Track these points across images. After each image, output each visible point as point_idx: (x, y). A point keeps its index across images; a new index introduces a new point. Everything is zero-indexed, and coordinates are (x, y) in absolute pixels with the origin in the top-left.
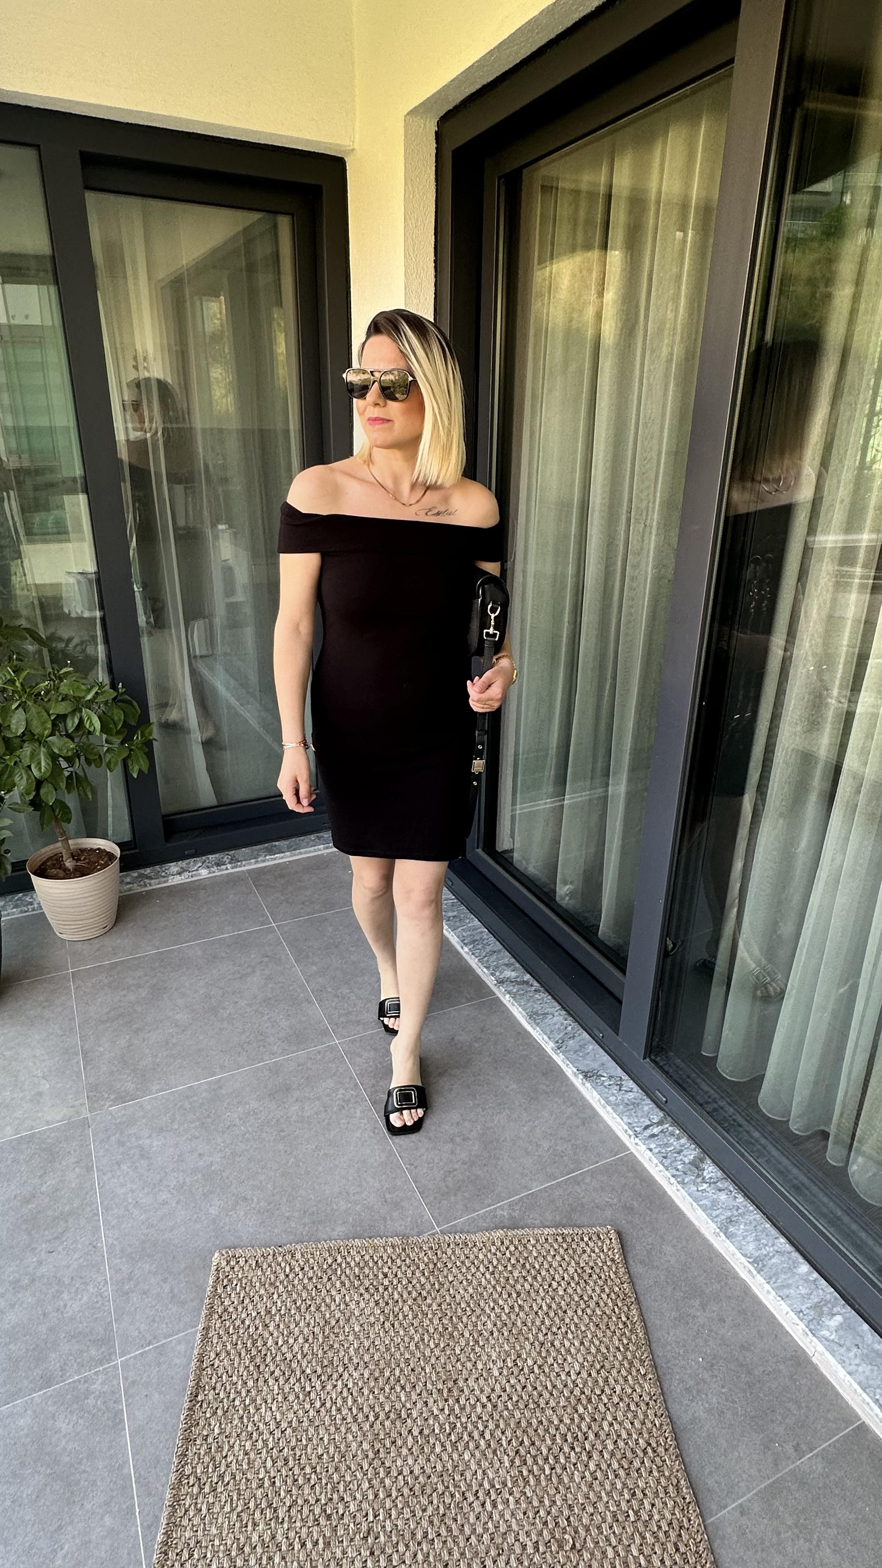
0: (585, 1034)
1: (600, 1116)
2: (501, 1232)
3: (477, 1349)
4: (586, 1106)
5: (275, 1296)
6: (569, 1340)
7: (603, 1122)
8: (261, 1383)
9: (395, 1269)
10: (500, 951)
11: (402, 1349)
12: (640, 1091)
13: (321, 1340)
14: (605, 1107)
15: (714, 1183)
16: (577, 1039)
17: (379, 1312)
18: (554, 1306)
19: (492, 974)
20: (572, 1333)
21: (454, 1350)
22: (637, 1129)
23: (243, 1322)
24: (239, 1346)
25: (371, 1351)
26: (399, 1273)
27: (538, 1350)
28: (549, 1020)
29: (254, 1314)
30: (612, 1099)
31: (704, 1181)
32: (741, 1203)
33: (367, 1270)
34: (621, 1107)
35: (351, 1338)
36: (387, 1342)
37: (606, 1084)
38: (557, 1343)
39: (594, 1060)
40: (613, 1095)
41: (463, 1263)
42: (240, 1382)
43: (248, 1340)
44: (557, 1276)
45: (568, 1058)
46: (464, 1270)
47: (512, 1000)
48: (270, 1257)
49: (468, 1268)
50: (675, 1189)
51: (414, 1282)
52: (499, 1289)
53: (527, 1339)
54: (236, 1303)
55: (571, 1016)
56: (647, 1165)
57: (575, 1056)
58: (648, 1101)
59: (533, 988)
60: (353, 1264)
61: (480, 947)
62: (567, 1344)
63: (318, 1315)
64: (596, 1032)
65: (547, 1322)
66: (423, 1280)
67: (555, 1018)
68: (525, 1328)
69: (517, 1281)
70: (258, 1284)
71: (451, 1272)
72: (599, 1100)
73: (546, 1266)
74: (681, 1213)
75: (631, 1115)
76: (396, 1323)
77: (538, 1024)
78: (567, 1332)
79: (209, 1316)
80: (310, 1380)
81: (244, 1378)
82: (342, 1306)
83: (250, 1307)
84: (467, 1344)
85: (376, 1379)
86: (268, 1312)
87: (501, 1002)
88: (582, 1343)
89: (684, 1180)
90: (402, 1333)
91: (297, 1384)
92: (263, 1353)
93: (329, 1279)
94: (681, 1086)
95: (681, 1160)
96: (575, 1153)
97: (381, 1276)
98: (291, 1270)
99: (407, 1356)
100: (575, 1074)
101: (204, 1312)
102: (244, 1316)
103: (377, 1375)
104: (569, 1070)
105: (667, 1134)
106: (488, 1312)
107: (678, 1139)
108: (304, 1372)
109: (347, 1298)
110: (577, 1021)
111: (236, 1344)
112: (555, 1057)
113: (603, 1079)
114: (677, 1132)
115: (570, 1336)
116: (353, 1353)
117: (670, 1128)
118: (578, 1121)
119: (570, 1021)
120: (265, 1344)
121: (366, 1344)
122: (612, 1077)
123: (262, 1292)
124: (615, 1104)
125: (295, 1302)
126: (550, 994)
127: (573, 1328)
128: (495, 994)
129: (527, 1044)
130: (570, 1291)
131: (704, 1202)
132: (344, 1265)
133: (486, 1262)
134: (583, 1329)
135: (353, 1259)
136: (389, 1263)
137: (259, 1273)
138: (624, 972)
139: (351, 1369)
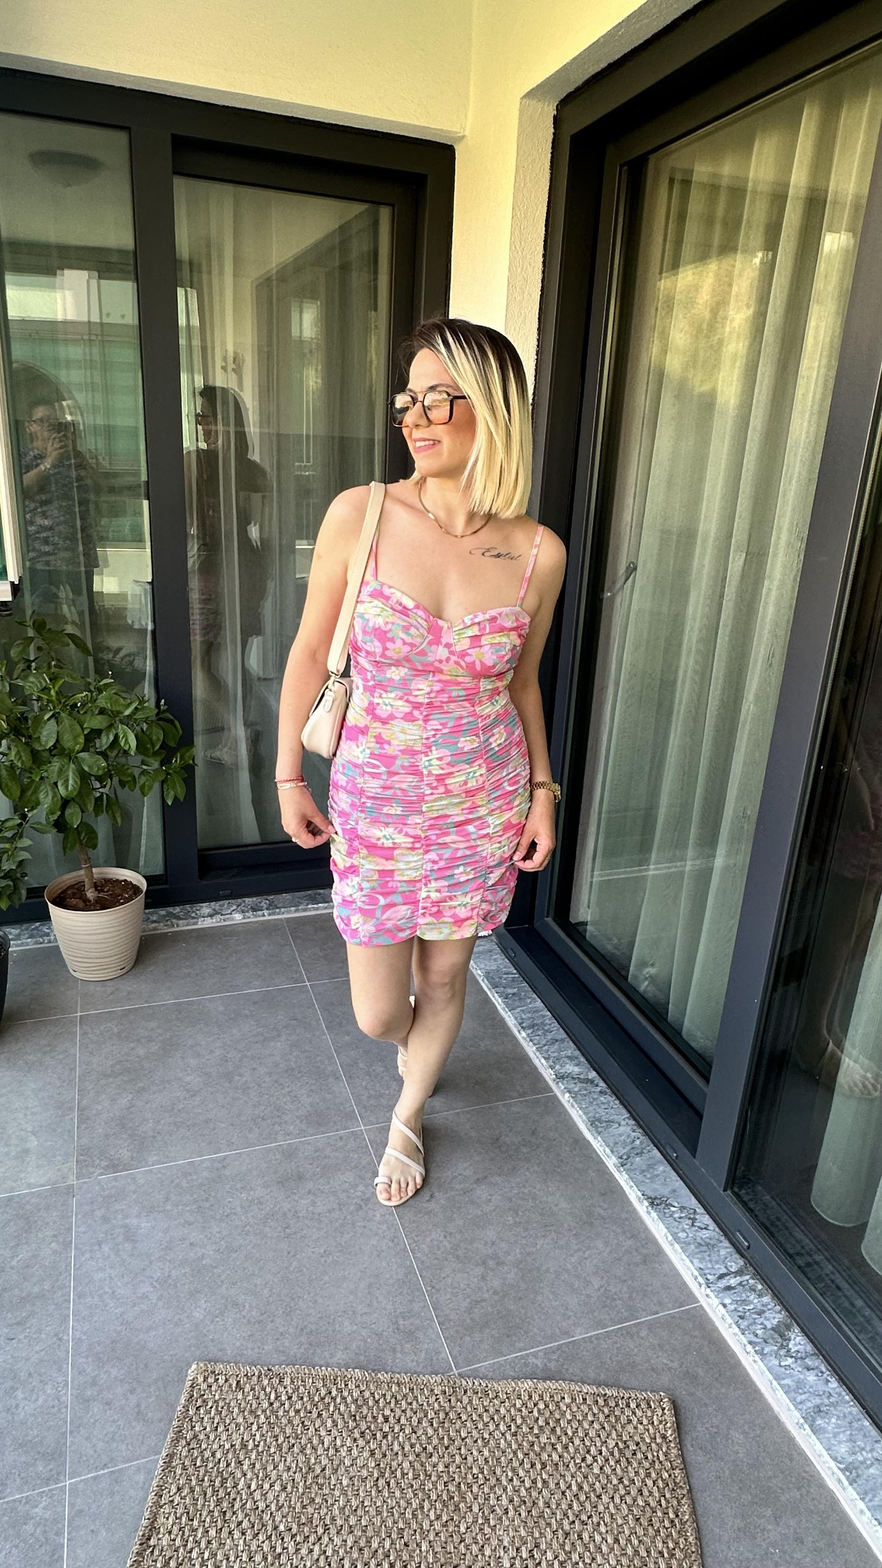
0: (656, 1152)
1: (666, 1255)
2: (530, 1383)
3: (487, 1530)
4: (650, 1240)
5: (255, 1427)
6: (601, 1534)
7: (670, 1262)
8: (224, 1534)
9: (398, 1412)
10: (563, 1040)
11: (396, 1515)
12: (717, 1229)
13: (301, 1490)
14: (672, 1245)
15: (802, 1358)
16: (645, 1156)
17: (373, 1465)
18: (586, 1488)
19: (552, 1067)
20: (606, 1525)
21: (459, 1527)
22: (709, 1277)
23: (213, 1455)
24: (206, 1484)
25: (359, 1512)
26: (403, 1418)
27: (561, 1541)
28: (614, 1129)
29: (227, 1446)
30: (682, 1235)
31: (788, 1354)
32: (834, 1389)
33: (365, 1410)
34: (693, 1247)
35: (337, 1493)
36: (379, 1504)
37: (676, 1216)
38: (585, 1536)
39: (665, 1184)
40: (684, 1231)
41: (480, 1416)
42: (201, 1530)
43: (217, 1477)
44: (593, 1450)
45: (631, 1178)
46: (480, 1426)
47: (571, 1100)
48: (255, 1378)
49: (486, 1425)
50: (751, 1359)
51: (420, 1432)
52: (520, 1456)
53: (549, 1525)
54: (208, 1429)
55: (641, 1127)
56: (718, 1324)
57: (640, 1178)
58: (726, 1243)
59: (599, 1089)
60: (349, 1399)
61: (540, 1033)
62: (598, 1538)
63: (301, 1458)
64: (669, 1151)
65: (575, 1506)
66: (430, 1432)
67: (622, 1128)
68: (547, 1510)
69: (543, 1449)
70: (236, 1410)
71: (466, 1426)
72: (666, 1235)
73: (581, 1434)
74: (757, 1391)
75: (704, 1259)
76: (392, 1481)
77: (599, 1133)
78: (599, 1524)
79: (176, 1441)
80: (283, 1539)
81: (207, 1526)
82: (332, 1452)
83: (224, 1437)
84: (475, 1521)
85: (361, 1550)
86: (244, 1446)
87: (560, 1102)
88: (617, 1541)
89: (763, 1349)
90: (398, 1494)
91: (267, 1542)
92: (232, 1496)
93: (320, 1415)
94: (769, 1229)
95: (762, 1324)
96: (630, 1297)
97: (380, 1419)
98: (276, 1399)
99: (401, 1525)
100: (640, 1198)
101: (171, 1435)
102: (215, 1446)
103: (362, 1543)
104: (633, 1194)
105: (747, 1287)
106: (504, 1483)
107: (760, 1296)
108: (276, 1528)
109: (338, 1442)
110: (647, 1134)
111: (203, 1480)
112: (617, 1175)
113: (673, 1209)
114: (760, 1287)
115: (603, 1529)
116: (337, 1512)
117: (751, 1281)
118: (639, 1257)
119: (639, 1133)
120: (235, 1486)
121: (354, 1503)
122: (684, 1208)
123: (240, 1420)
124: (685, 1243)
125: (276, 1437)
126: (618, 1098)
127: (607, 1519)
128: (551, 1090)
129: (584, 1156)
130: (607, 1470)
131: (787, 1381)
132: (338, 1400)
133: (508, 1419)
134: (620, 1521)
135: (350, 1393)
136: (392, 1405)
137: (240, 1397)
138: (707, 1080)
139: (333, 1531)
